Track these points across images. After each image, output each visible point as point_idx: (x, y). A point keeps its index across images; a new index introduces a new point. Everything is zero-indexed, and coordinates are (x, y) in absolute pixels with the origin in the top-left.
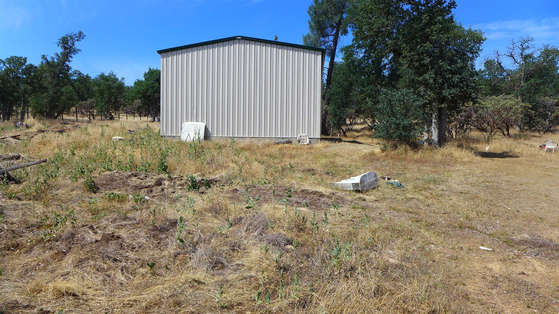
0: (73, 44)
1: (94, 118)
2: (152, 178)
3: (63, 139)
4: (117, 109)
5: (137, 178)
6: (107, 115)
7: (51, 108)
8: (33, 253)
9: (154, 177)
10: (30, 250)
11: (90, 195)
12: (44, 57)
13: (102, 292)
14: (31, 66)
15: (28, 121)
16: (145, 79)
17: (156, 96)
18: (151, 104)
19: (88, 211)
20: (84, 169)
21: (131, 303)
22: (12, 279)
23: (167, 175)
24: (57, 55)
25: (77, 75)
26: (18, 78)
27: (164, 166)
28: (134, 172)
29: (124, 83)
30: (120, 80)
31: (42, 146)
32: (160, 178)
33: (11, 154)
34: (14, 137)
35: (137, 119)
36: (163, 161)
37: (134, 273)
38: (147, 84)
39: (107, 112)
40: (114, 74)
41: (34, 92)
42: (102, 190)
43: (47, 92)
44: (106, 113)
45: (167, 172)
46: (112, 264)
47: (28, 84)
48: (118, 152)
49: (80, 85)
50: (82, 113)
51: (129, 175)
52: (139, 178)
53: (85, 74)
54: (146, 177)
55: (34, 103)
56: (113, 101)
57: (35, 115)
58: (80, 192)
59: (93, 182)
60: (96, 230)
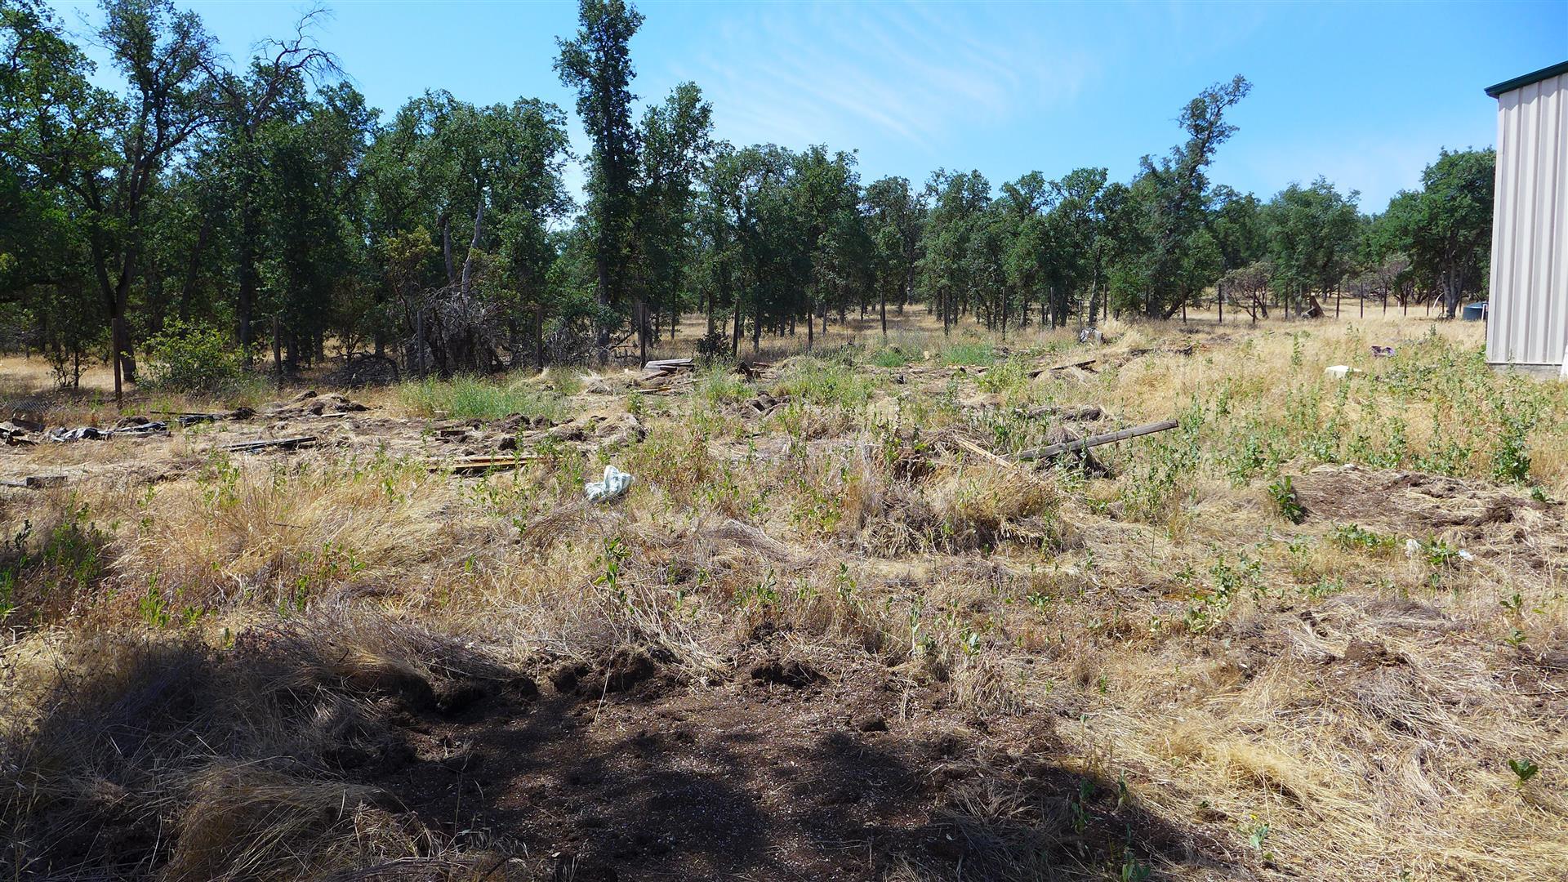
0: (1218, 114)
1: (1264, 313)
2: (1474, 496)
3: (1195, 370)
4: (1329, 284)
5: (1422, 493)
6: (1303, 305)
7: (1157, 292)
8: (1163, 656)
9: (1479, 493)
10: (1157, 646)
11: (1284, 528)
12: (1145, 161)
13: (1363, 806)
14: (1117, 188)
15: (1106, 327)
16: (1428, 188)
17: (1462, 239)
18: (1443, 265)
19: (1285, 570)
20: (1262, 452)
21: (1462, 868)
22: (1129, 707)
23: (1529, 491)
24: (1177, 150)
25: (1222, 197)
26: (1087, 221)
27: (1518, 461)
28: (1410, 474)
29: (1355, 206)
30: (1344, 198)
31: (1146, 388)
32: (1505, 499)
33: (1082, 407)
34: (1083, 366)
35: (1395, 312)
36: (1514, 445)
37: (1459, 777)
38: (1432, 205)
39: (1303, 297)
40: (1329, 182)
41: (1120, 253)
42: (1316, 515)
43: (1151, 249)
44: (1300, 298)
45: (1526, 480)
46: (1389, 736)
47: (1109, 233)
48: (1353, 412)
49: (1229, 225)
50: (1234, 303)
51: (1393, 479)
52: (1429, 493)
53: (1244, 194)
54: (1452, 489)
55: (1119, 281)
56: (1320, 263)
57: (1119, 311)
58: (1255, 515)
59: (1293, 490)
60: (1323, 625)
